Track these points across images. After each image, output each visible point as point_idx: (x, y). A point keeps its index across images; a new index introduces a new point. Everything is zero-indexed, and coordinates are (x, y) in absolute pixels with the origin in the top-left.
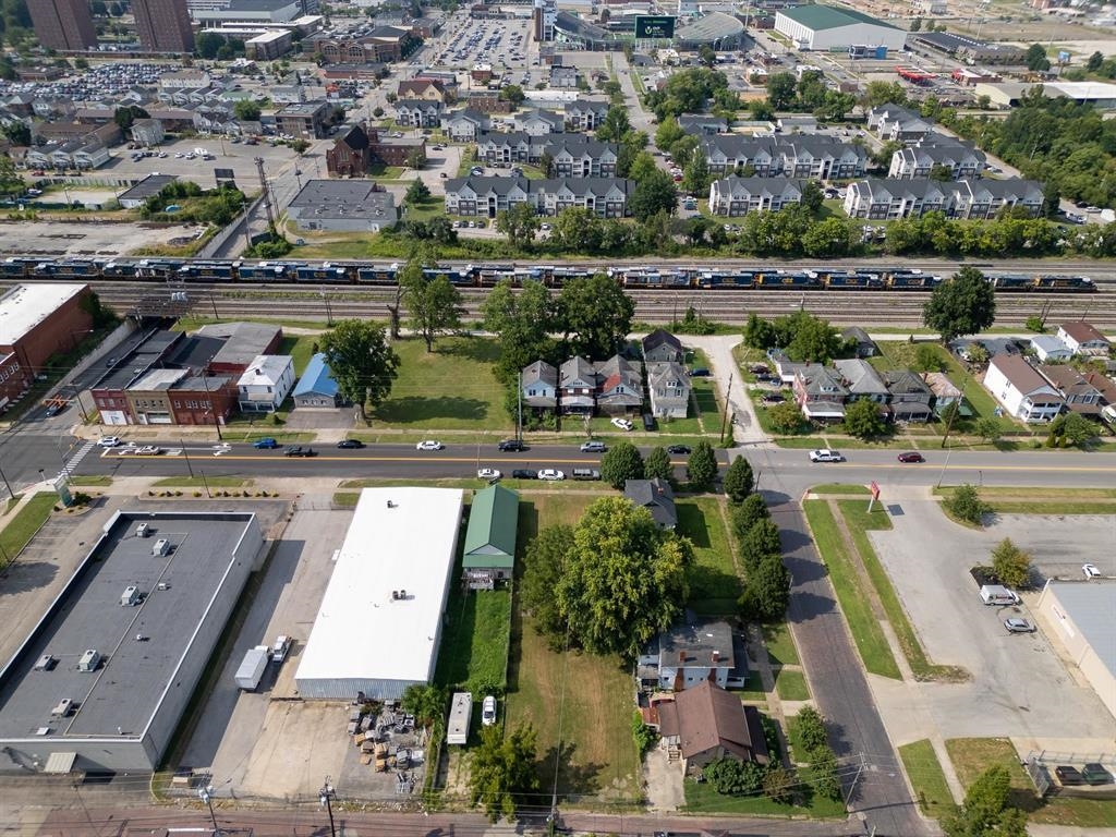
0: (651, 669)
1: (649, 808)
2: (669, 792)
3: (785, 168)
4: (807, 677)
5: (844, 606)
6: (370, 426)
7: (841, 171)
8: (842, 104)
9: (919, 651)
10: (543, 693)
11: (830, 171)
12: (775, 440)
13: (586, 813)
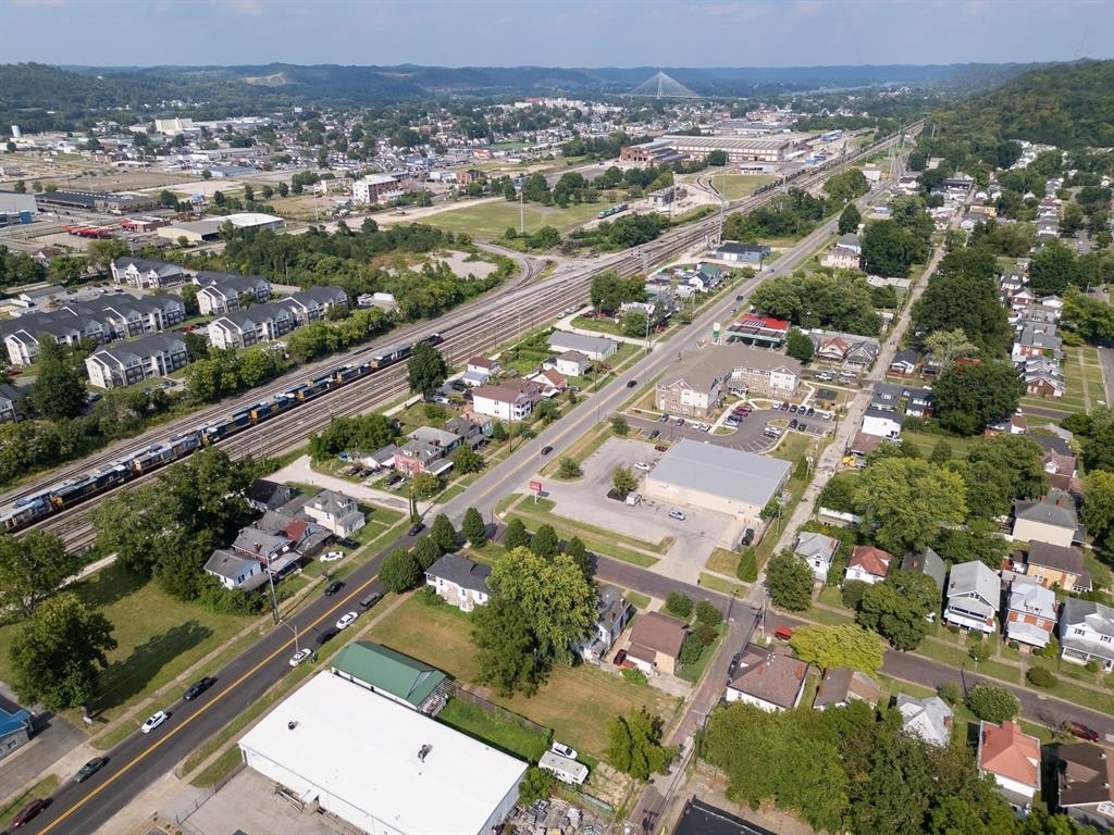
0: (598, 644)
1: (686, 700)
2: (681, 686)
3: (117, 331)
4: (635, 591)
5: (597, 551)
6: (106, 721)
7: (169, 319)
8: (74, 267)
9: (647, 544)
10: (565, 717)
11: (161, 322)
12: (435, 502)
13: (673, 732)
